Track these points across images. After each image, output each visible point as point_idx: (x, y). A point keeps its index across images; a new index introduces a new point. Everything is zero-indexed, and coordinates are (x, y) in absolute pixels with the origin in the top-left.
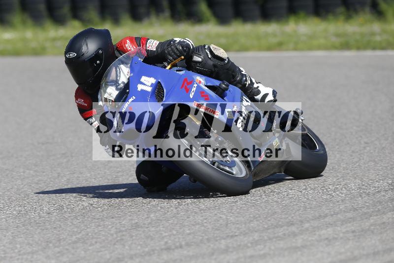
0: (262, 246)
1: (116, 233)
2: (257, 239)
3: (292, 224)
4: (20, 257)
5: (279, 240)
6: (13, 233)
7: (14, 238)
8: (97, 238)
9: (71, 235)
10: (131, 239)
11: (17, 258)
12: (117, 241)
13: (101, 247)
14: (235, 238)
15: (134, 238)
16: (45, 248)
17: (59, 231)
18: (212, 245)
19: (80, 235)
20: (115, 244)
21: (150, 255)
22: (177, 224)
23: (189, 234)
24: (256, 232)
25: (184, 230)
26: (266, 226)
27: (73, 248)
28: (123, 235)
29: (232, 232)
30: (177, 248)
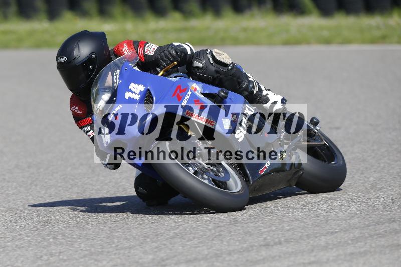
0: (363, 243)
1: (214, 229)
2: (357, 235)
3: (394, 221)
4: (117, 252)
5: (380, 237)
6: (110, 228)
7: (112, 232)
8: (195, 233)
9: (169, 230)
10: (230, 235)
11: (114, 252)
12: (215, 237)
13: (199, 243)
14: (336, 235)
15: (232, 233)
16: (142, 243)
17: (157, 226)
18: (311, 242)
19: (178, 230)
20: (213, 240)
21: (249, 251)
22: (276, 220)
23: (288, 230)
24: (357, 228)
25: (283, 227)
26: (367, 223)
27: (171, 244)
28: (221, 231)
29: (333, 228)
30: (275, 244)
